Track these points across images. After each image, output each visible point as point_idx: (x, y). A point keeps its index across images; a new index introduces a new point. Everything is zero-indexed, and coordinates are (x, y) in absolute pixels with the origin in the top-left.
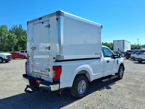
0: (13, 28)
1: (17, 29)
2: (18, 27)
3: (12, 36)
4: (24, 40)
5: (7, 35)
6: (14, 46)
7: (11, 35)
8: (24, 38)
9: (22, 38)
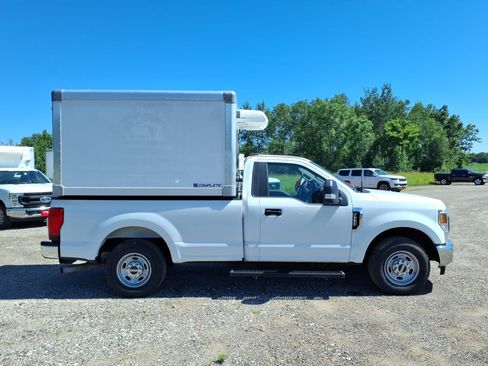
0: (364, 98)
1: (377, 102)
2: (380, 92)
3: (357, 126)
4: (395, 134)
5: (344, 124)
6: (364, 154)
7: (355, 121)
8: (394, 129)
9: (387, 127)
